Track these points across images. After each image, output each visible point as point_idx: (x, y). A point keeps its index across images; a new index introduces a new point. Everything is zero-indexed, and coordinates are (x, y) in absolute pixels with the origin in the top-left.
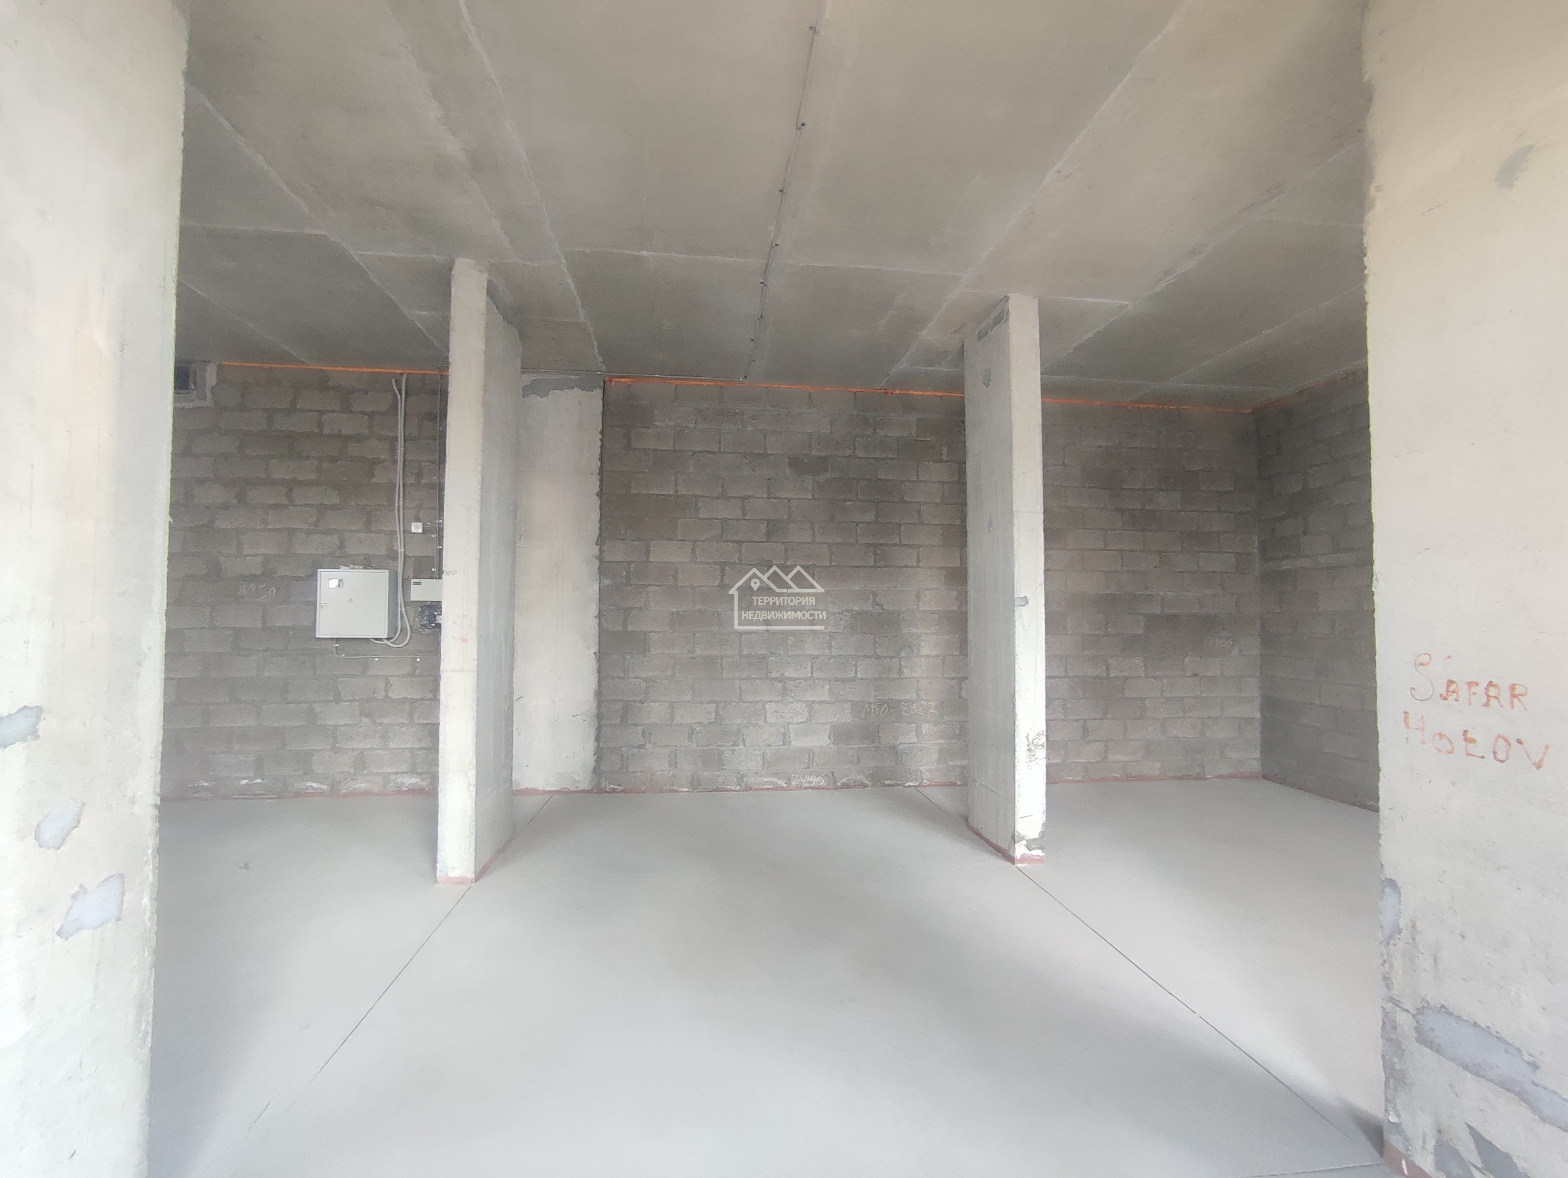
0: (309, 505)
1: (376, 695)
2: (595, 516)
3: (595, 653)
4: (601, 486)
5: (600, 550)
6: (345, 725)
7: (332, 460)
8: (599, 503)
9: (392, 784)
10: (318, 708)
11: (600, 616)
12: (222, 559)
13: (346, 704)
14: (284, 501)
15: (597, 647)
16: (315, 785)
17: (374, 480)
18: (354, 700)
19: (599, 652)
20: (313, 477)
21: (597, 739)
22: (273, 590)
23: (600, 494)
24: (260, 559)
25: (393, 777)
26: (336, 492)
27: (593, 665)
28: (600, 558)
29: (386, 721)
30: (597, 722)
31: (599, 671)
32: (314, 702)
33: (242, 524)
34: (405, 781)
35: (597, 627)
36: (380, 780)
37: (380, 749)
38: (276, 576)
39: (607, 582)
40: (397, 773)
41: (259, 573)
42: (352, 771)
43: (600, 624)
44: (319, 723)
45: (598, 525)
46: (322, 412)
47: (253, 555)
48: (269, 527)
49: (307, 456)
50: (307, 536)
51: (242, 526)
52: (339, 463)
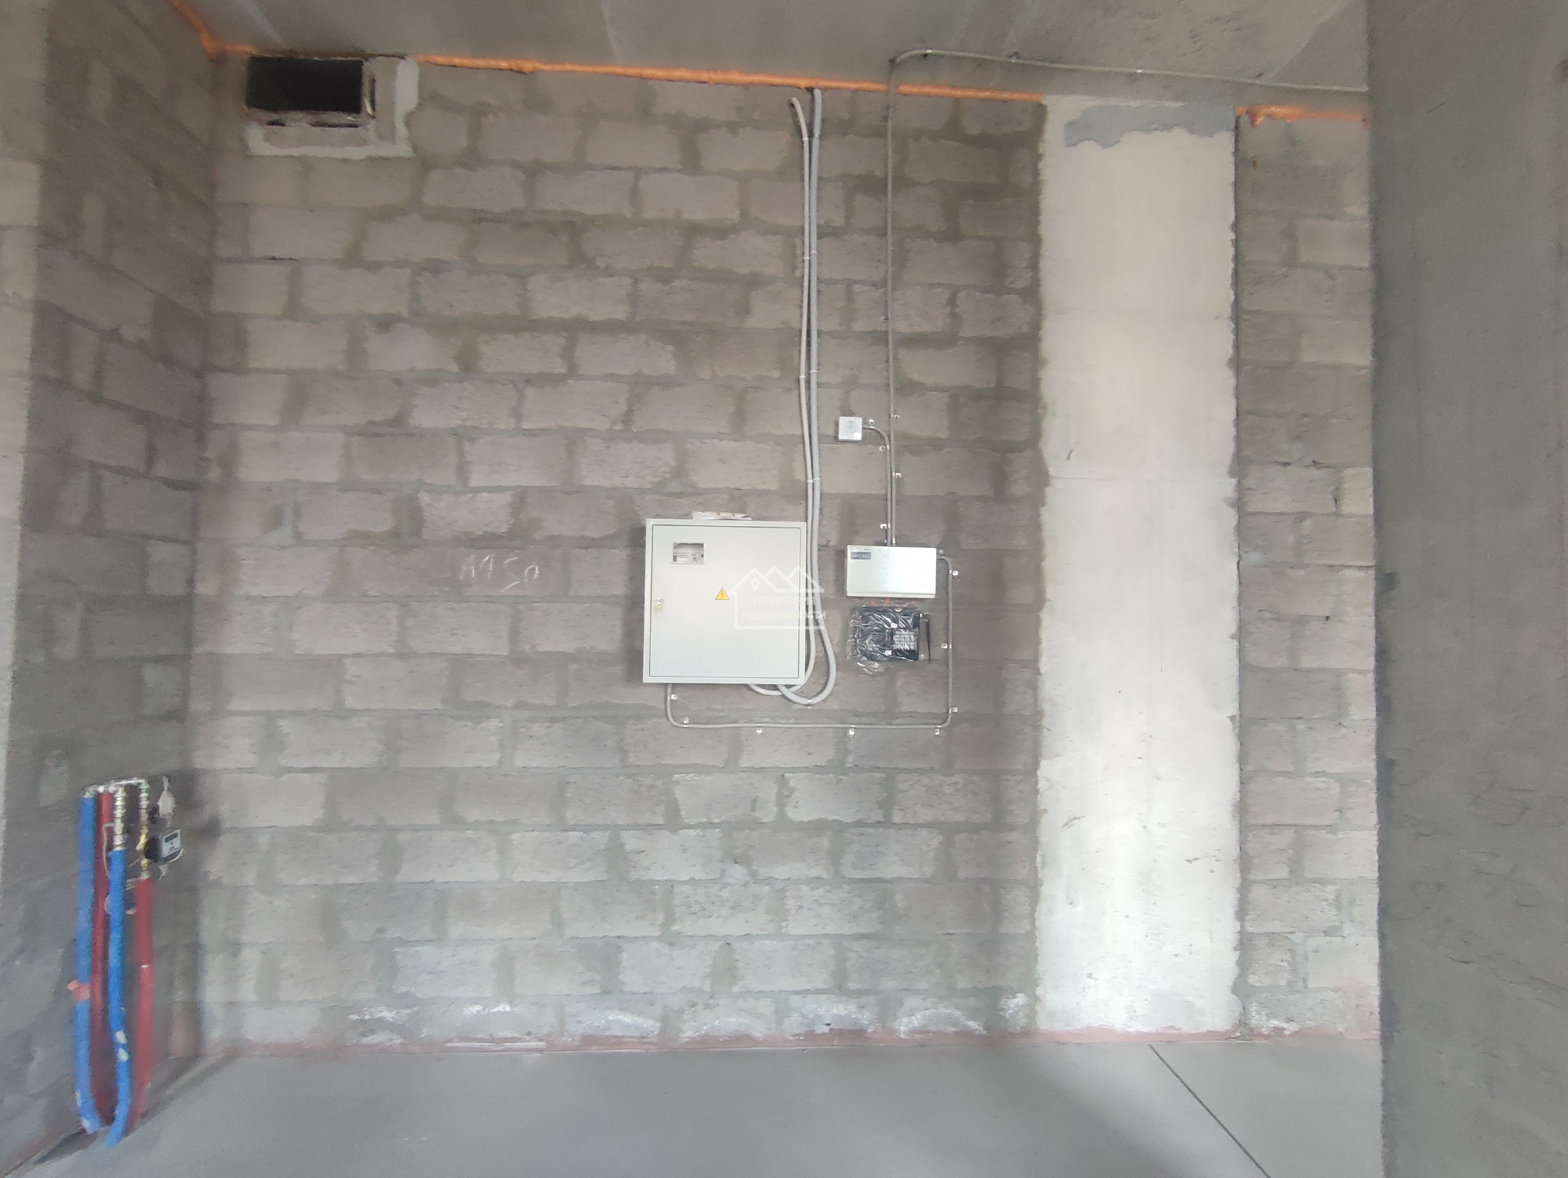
0: (613, 377)
1: (756, 814)
2: (1227, 411)
3: (1232, 718)
4: (1237, 346)
5: (1239, 485)
6: (692, 881)
7: (663, 277)
8: (1232, 382)
9: (795, 1017)
10: (631, 841)
11: (1241, 635)
12: (425, 498)
13: (692, 832)
14: (561, 368)
15: (1236, 705)
16: (626, 1018)
17: (752, 322)
18: (711, 825)
19: (1241, 716)
20: (620, 313)
21: (1241, 913)
22: (533, 569)
23: (1237, 363)
24: (505, 498)
25: (795, 1001)
26: (670, 348)
27: (1229, 744)
28: (1239, 504)
29: (781, 872)
30: (1239, 875)
31: (1242, 759)
32: (626, 828)
33: (466, 420)
34: (822, 1011)
35: (1236, 662)
36: (766, 1007)
37: (768, 937)
38: (537, 536)
39: (1255, 557)
40: (804, 993)
41: (504, 529)
42: (707, 987)
43: (1241, 653)
44: (633, 876)
45: (1232, 431)
46: (639, 172)
47: (491, 490)
48: (526, 425)
49: (607, 268)
50: (608, 447)
51: (468, 424)
52: (677, 283)
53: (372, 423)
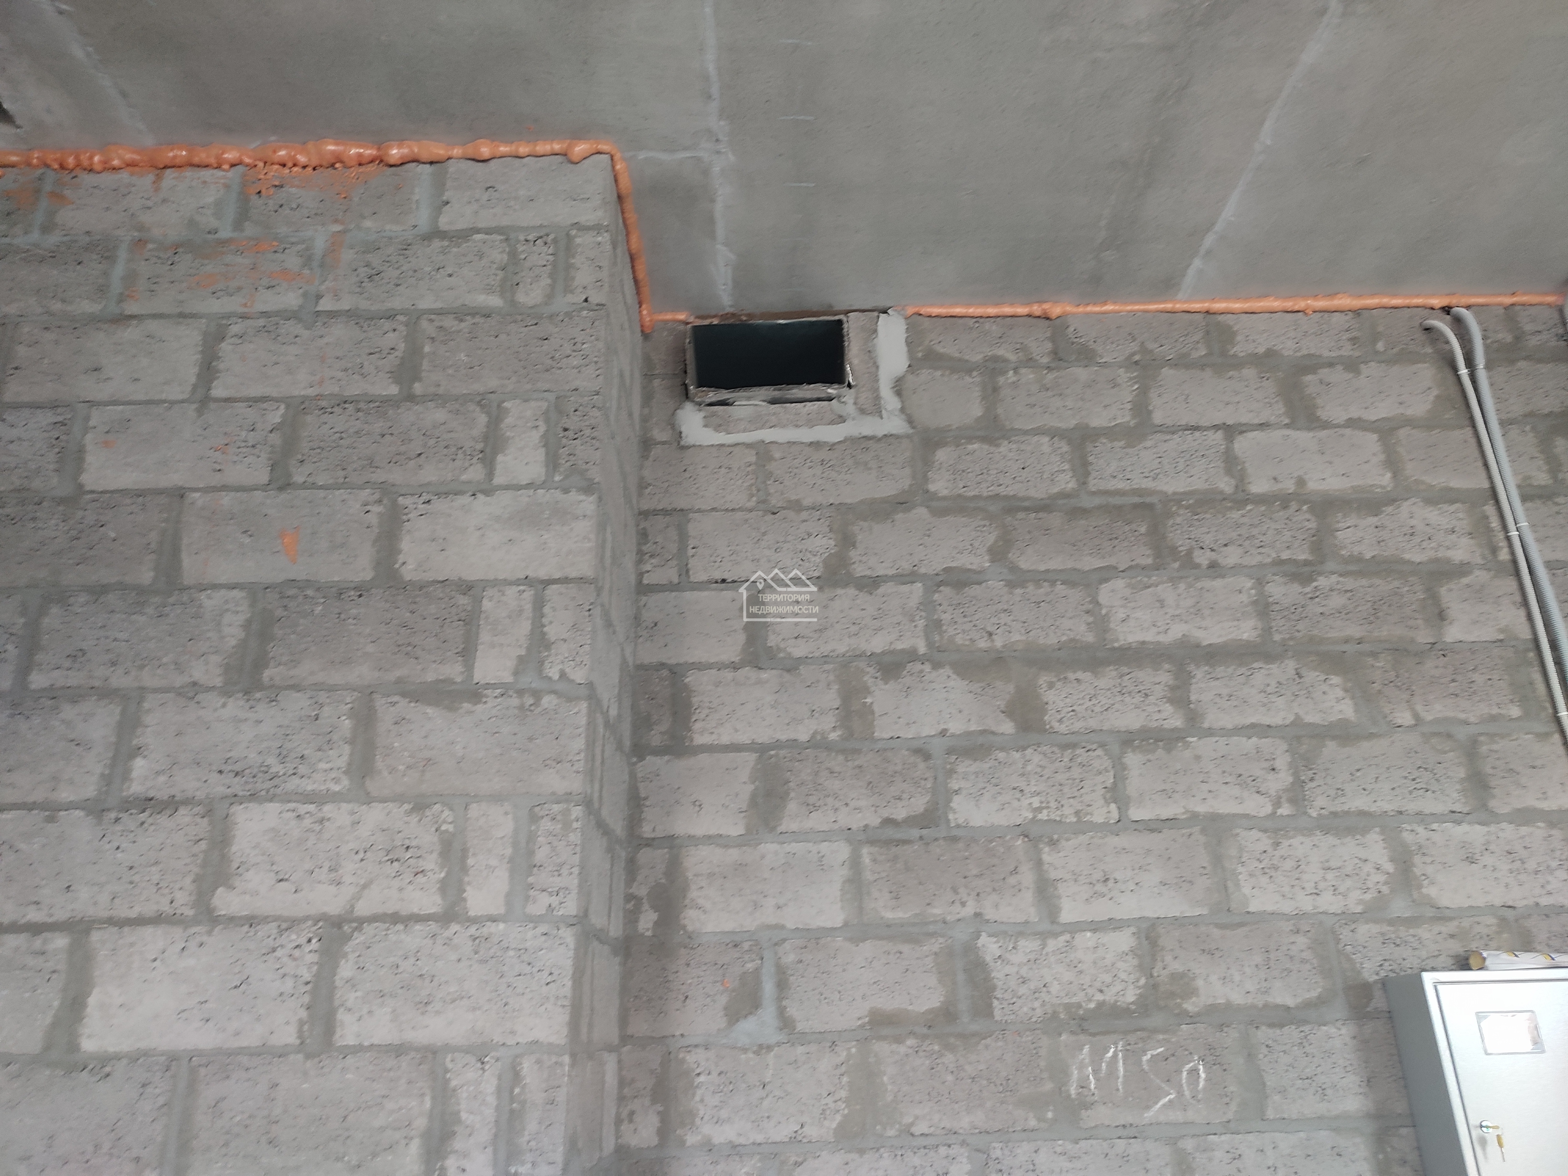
7: (1299, 574)
12: (989, 946)
14: (1173, 719)
17: (1453, 633)
20: (1248, 631)
22: (1194, 1071)
24: (1124, 940)
26: (1335, 680)
33: (1039, 810)
38: (1190, 1006)
41: (1131, 996)
46: (1231, 431)
47: (1096, 927)
48: (1136, 813)
49: (1213, 565)
50: (1277, 844)
51: (1043, 816)
52: (1322, 582)
53: (888, 822)
